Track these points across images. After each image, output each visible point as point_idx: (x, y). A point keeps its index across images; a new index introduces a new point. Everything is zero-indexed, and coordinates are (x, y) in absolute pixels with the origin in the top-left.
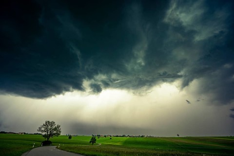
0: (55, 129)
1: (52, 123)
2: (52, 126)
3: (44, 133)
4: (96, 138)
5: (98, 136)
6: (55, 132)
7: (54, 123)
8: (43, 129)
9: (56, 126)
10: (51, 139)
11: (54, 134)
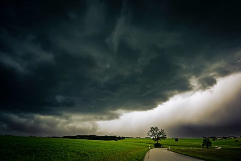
0: (160, 133)
1: (156, 129)
2: (156, 131)
3: (152, 138)
4: (211, 140)
5: (211, 138)
6: (161, 136)
7: (157, 128)
8: (151, 134)
9: (160, 130)
10: (160, 142)
11: (161, 138)
